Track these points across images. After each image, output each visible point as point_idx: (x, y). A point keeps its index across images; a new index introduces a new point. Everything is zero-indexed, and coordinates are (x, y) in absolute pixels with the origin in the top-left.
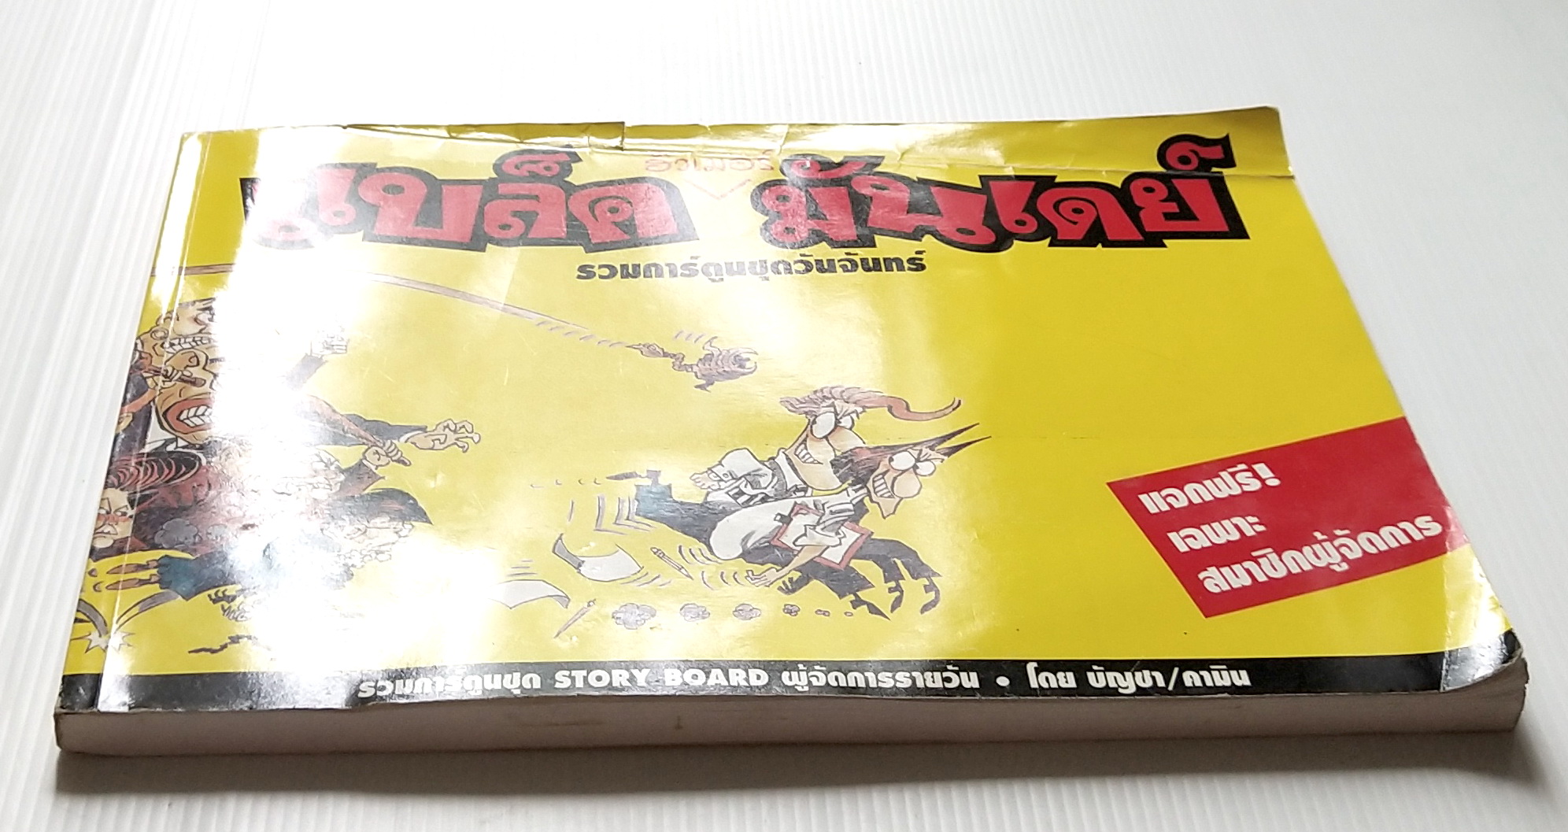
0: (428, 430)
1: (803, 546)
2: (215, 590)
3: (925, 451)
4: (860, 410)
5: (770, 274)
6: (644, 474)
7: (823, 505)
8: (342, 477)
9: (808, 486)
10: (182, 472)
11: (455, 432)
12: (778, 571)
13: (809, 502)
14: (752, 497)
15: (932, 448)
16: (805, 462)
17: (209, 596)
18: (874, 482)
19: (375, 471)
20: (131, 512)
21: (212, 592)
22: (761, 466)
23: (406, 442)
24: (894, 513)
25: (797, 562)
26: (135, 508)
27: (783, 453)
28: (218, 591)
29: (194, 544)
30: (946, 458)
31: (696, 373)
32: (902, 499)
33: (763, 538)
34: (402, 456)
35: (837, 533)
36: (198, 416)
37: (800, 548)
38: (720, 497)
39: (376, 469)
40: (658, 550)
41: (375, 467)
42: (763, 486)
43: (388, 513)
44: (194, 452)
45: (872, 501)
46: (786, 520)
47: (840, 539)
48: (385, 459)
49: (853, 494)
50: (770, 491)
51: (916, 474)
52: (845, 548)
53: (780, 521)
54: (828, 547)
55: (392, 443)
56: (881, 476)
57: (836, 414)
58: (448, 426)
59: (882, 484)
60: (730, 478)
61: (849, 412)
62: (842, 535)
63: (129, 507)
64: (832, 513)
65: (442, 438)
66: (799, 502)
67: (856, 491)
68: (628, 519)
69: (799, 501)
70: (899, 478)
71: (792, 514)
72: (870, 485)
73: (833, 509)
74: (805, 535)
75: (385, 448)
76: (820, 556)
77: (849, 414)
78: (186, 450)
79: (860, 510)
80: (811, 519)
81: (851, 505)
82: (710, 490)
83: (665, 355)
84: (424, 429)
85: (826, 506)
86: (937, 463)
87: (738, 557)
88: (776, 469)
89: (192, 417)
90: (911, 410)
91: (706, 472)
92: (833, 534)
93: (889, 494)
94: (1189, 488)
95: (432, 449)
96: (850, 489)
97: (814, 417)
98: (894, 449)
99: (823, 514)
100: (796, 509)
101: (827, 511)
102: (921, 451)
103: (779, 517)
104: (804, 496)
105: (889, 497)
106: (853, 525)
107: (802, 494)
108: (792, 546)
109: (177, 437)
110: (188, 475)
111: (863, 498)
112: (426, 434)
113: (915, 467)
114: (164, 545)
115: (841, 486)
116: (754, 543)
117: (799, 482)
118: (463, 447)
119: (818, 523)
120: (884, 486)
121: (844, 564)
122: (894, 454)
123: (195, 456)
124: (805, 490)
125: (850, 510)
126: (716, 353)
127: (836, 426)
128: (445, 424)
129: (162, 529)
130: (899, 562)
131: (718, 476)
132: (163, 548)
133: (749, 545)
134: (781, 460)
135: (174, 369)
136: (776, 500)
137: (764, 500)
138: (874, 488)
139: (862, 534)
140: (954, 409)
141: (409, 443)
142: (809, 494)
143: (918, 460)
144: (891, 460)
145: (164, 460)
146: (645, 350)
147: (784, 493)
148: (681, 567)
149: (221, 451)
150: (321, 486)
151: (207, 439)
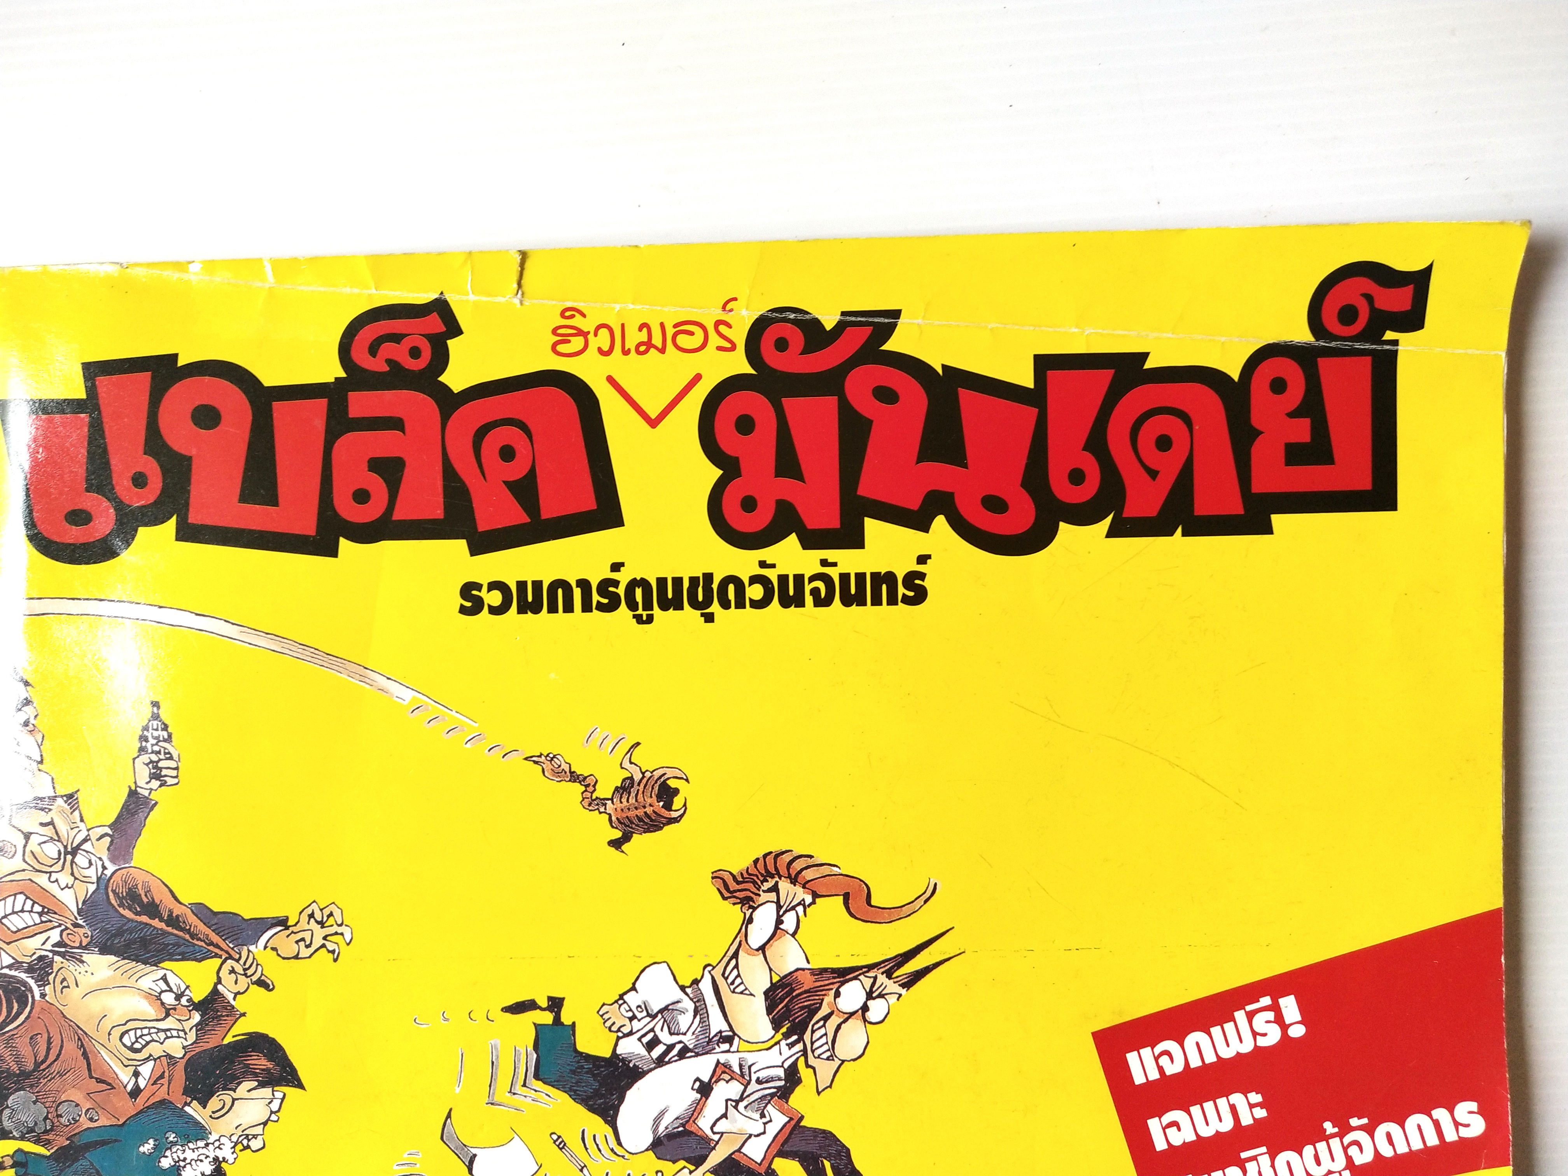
0: (289, 923)
1: (722, 1134)
3: (882, 979)
4: (808, 899)
5: (715, 608)
6: (544, 1003)
7: (750, 1067)
8: (197, 1017)
9: (735, 1034)
10: (15, 1011)
11: (322, 924)
12: (691, 1172)
13: (733, 1060)
14: (670, 1048)
15: (889, 974)
16: (733, 992)
18: (813, 1032)
19: (232, 1002)
22: (681, 995)
23: (265, 948)
24: (830, 1086)
25: (715, 1158)
27: (710, 972)
29: (46, 1132)
30: (903, 991)
31: (610, 815)
32: (843, 1061)
33: (677, 1118)
34: (262, 974)
35: (763, 1116)
36: (16, 913)
37: (719, 1136)
38: (630, 1047)
39: (234, 999)
40: (559, 1137)
41: (233, 995)
42: (683, 1030)
43: (256, 1075)
44: (23, 976)
45: (808, 1066)
46: (705, 1089)
47: (765, 1124)
48: (243, 982)
49: (786, 1052)
50: (689, 1040)
51: (865, 1020)
52: (767, 1139)
53: (698, 1091)
54: (750, 1136)
55: (249, 951)
56: (822, 1023)
57: (779, 907)
58: (311, 916)
59: (821, 1037)
60: (645, 1013)
61: (793, 904)
62: (768, 1119)
64: (759, 1081)
65: (307, 936)
66: (722, 1061)
67: (791, 1046)
68: (524, 1085)
69: (723, 1058)
70: (843, 1025)
71: (714, 1080)
72: (807, 1037)
73: (763, 1075)
74: (725, 1116)
75: (242, 962)
76: (739, 1150)
77: (793, 908)
78: (13, 973)
79: (792, 1077)
80: (733, 1089)
81: (782, 1069)
82: (620, 1034)
83: (575, 777)
84: (282, 922)
85: (753, 1069)
86: (892, 999)
87: (647, 1150)
88: (700, 1010)
89: (10, 914)
90: (873, 903)
91: (616, 1002)
92: (757, 1116)
93: (828, 1054)
94: (1193, 1038)
95: (296, 957)
96: (783, 1043)
97: (751, 910)
98: (844, 974)
99: (749, 1083)
100: (719, 1071)
101: (754, 1077)
102: (875, 978)
103: (698, 1084)
104: (728, 1051)
105: (828, 1059)
106: (783, 1102)
107: (725, 1046)
108: (709, 1132)
110: (22, 1018)
111: (797, 1059)
112: (288, 932)
113: (865, 1008)
114: (15, 1133)
115: (773, 1037)
116: (666, 1128)
117: (725, 1027)
118: (333, 952)
119: (742, 1099)
120: (824, 1040)
121: (766, 1164)
122: (843, 983)
123: (25, 984)
124: (729, 1040)
125: (780, 1079)
126: (637, 777)
127: (777, 928)
128: (309, 911)
129: (7, 1107)
130: (827, 1164)
131: (631, 1010)
132: (14, 1138)
133: (661, 1129)
134: (706, 987)
136: (697, 1055)
137: (682, 1055)
138: (812, 1043)
139: (791, 1119)
140: (926, 902)
141: (268, 949)
142: (734, 1048)
143: (870, 996)
144: (837, 994)
146: (547, 766)
147: (705, 1046)
148: (583, 1165)
149: (54, 974)
150: (175, 1033)
151: (34, 953)
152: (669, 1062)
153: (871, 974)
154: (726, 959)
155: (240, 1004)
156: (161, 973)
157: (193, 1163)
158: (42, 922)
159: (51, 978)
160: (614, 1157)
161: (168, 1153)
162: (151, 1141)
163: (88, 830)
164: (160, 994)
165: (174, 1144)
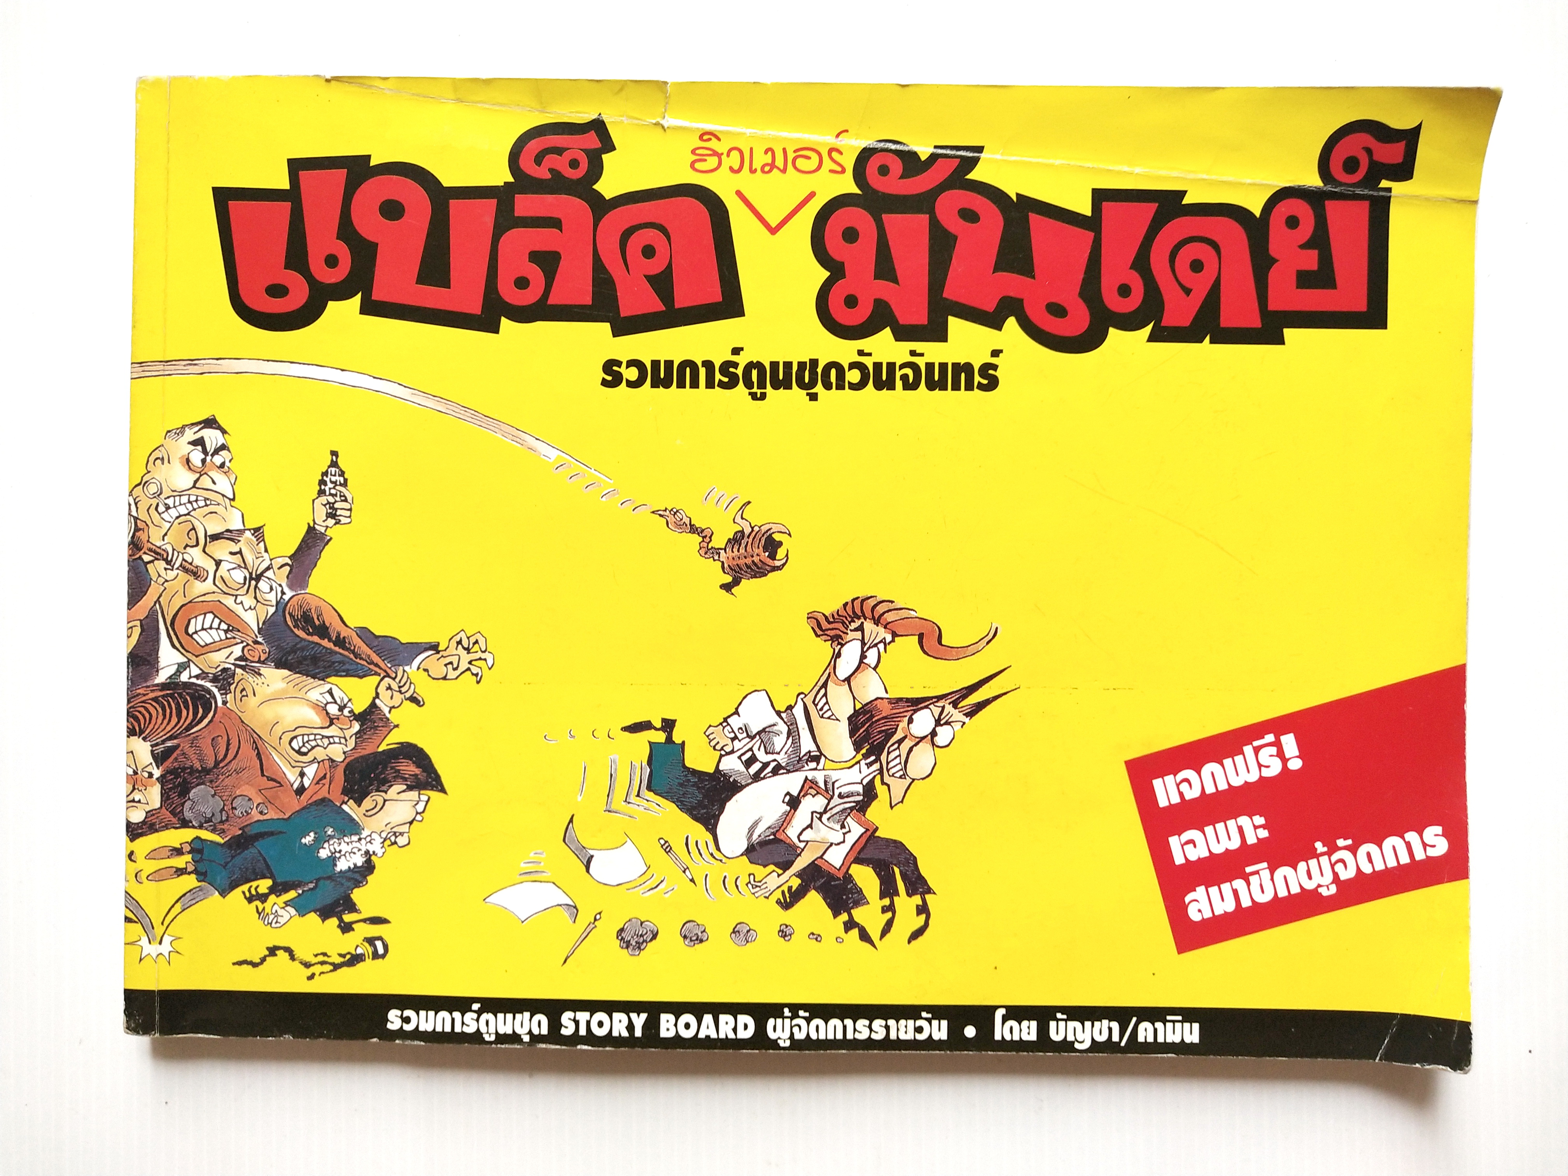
0: (440, 649)
1: (807, 842)
2: (248, 885)
3: (949, 708)
4: (889, 638)
5: (819, 388)
6: (658, 724)
7: (833, 783)
9: (822, 754)
10: (200, 715)
11: (468, 650)
12: (779, 876)
15: (955, 704)
16: (822, 717)
17: (244, 893)
18: (889, 753)
19: (388, 715)
20: (157, 773)
21: (245, 887)
22: (777, 719)
23: (418, 668)
24: (902, 802)
25: (800, 864)
26: (160, 768)
27: (802, 699)
28: (251, 887)
29: (222, 822)
30: (967, 720)
31: (723, 563)
32: (913, 780)
33: (769, 828)
34: (414, 692)
35: (843, 827)
36: (205, 630)
37: (804, 844)
38: (732, 764)
39: (390, 712)
40: (666, 842)
41: (389, 709)
42: (777, 749)
43: (405, 779)
44: (208, 685)
45: (883, 783)
46: (794, 802)
47: (844, 834)
48: (398, 697)
49: (865, 771)
50: (782, 759)
51: (933, 744)
52: (846, 847)
53: (788, 804)
54: (831, 844)
55: (404, 671)
56: (896, 745)
57: (863, 644)
58: (459, 643)
59: (896, 758)
61: (875, 642)
62: (847, 829)
63: (154, 764)
64: (840, 796)
65: (455, 660)
66: (810, 778)
67: (869, 765)
68: (638, 795)
69: (810, 775)
71: (802, 794)
72: (883, 757)
73: (844, 790)
74: (810, 826)
75: (397, 680)
76: (821, 857)
77: (876, 645)
78: (199, 682)
79: (870, 793)
80: (818, 803)
81: (861, 786)
82: (723, 753)
83: (693, 529)
84: (434, 647)
85: (836, 785)
86: (957, 726)
87: (742, 855)
88: (793, 732)
89: (200, 631)
90: (943, 643)
91: (721, 724)
92: (837, 827)
93: (901, 773)
94: (1209, 768)
95: (445, 678)
96: (863, 762)
97: (839, 646)
98: (917, 704)
99: (832, 797)
100: (806, 787)
101: (837, 792)
102: (943, 708)
103: (788, 798)
104: (815, 769)
105: (901, 777)
106: (860, 815)
108: (796, 841)
109: (189, 660)
110: (206, 721)
111: (874, 777)
113: (934, 734)
114: (194, 823)
115: (854, 757)
116: (760, 836)
117: (813, 748)
118: (477, 675)
119: (825, 811)
121: (844, 870)
123: (209, 692)
124: (817, 759)
125: (859, 794)
126: (747, 530)
127: (861, 662)
128: (458, 638)
129: (189, 799)
130: (897, 870)
132: (194, 827)
133: (755, 836)
134: (798, 711)
135: (174, 550)
136: (789, 772)
138: (888, 763)
139: (867, 830)
140: (988, 643)
141: (421, 670)
142: (820, 767)
143: (938, 723)
144: (911, 721)
145: (180, 695)
146: (671, 519)
147: (796, 765)
148: (685, 867)
149: (234, 685)
150: (337, 740)
151: (219, 665)
152: (764, 778)
153: (940, 704)
154: (817, 688)
155: (394, 717)
156: (327, 687)
157: (347, 854)
158: (227, 638)
159: (233, 687)
160: (712, 860)
161: (326, 845)
162: (312, 834)
163: (271, 560)
164: (326, 705)
165: (331, 837)
